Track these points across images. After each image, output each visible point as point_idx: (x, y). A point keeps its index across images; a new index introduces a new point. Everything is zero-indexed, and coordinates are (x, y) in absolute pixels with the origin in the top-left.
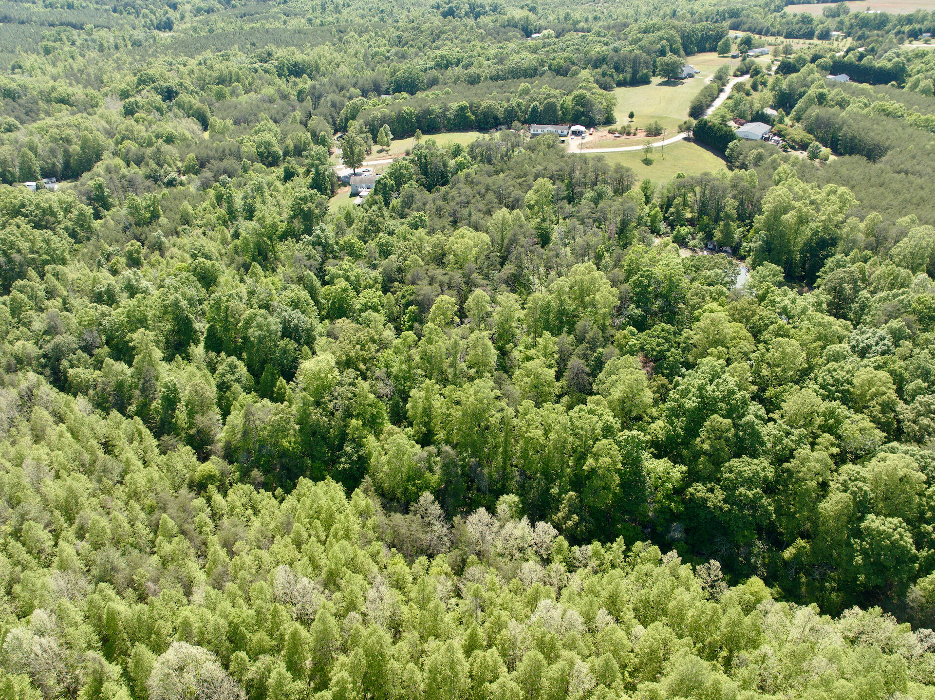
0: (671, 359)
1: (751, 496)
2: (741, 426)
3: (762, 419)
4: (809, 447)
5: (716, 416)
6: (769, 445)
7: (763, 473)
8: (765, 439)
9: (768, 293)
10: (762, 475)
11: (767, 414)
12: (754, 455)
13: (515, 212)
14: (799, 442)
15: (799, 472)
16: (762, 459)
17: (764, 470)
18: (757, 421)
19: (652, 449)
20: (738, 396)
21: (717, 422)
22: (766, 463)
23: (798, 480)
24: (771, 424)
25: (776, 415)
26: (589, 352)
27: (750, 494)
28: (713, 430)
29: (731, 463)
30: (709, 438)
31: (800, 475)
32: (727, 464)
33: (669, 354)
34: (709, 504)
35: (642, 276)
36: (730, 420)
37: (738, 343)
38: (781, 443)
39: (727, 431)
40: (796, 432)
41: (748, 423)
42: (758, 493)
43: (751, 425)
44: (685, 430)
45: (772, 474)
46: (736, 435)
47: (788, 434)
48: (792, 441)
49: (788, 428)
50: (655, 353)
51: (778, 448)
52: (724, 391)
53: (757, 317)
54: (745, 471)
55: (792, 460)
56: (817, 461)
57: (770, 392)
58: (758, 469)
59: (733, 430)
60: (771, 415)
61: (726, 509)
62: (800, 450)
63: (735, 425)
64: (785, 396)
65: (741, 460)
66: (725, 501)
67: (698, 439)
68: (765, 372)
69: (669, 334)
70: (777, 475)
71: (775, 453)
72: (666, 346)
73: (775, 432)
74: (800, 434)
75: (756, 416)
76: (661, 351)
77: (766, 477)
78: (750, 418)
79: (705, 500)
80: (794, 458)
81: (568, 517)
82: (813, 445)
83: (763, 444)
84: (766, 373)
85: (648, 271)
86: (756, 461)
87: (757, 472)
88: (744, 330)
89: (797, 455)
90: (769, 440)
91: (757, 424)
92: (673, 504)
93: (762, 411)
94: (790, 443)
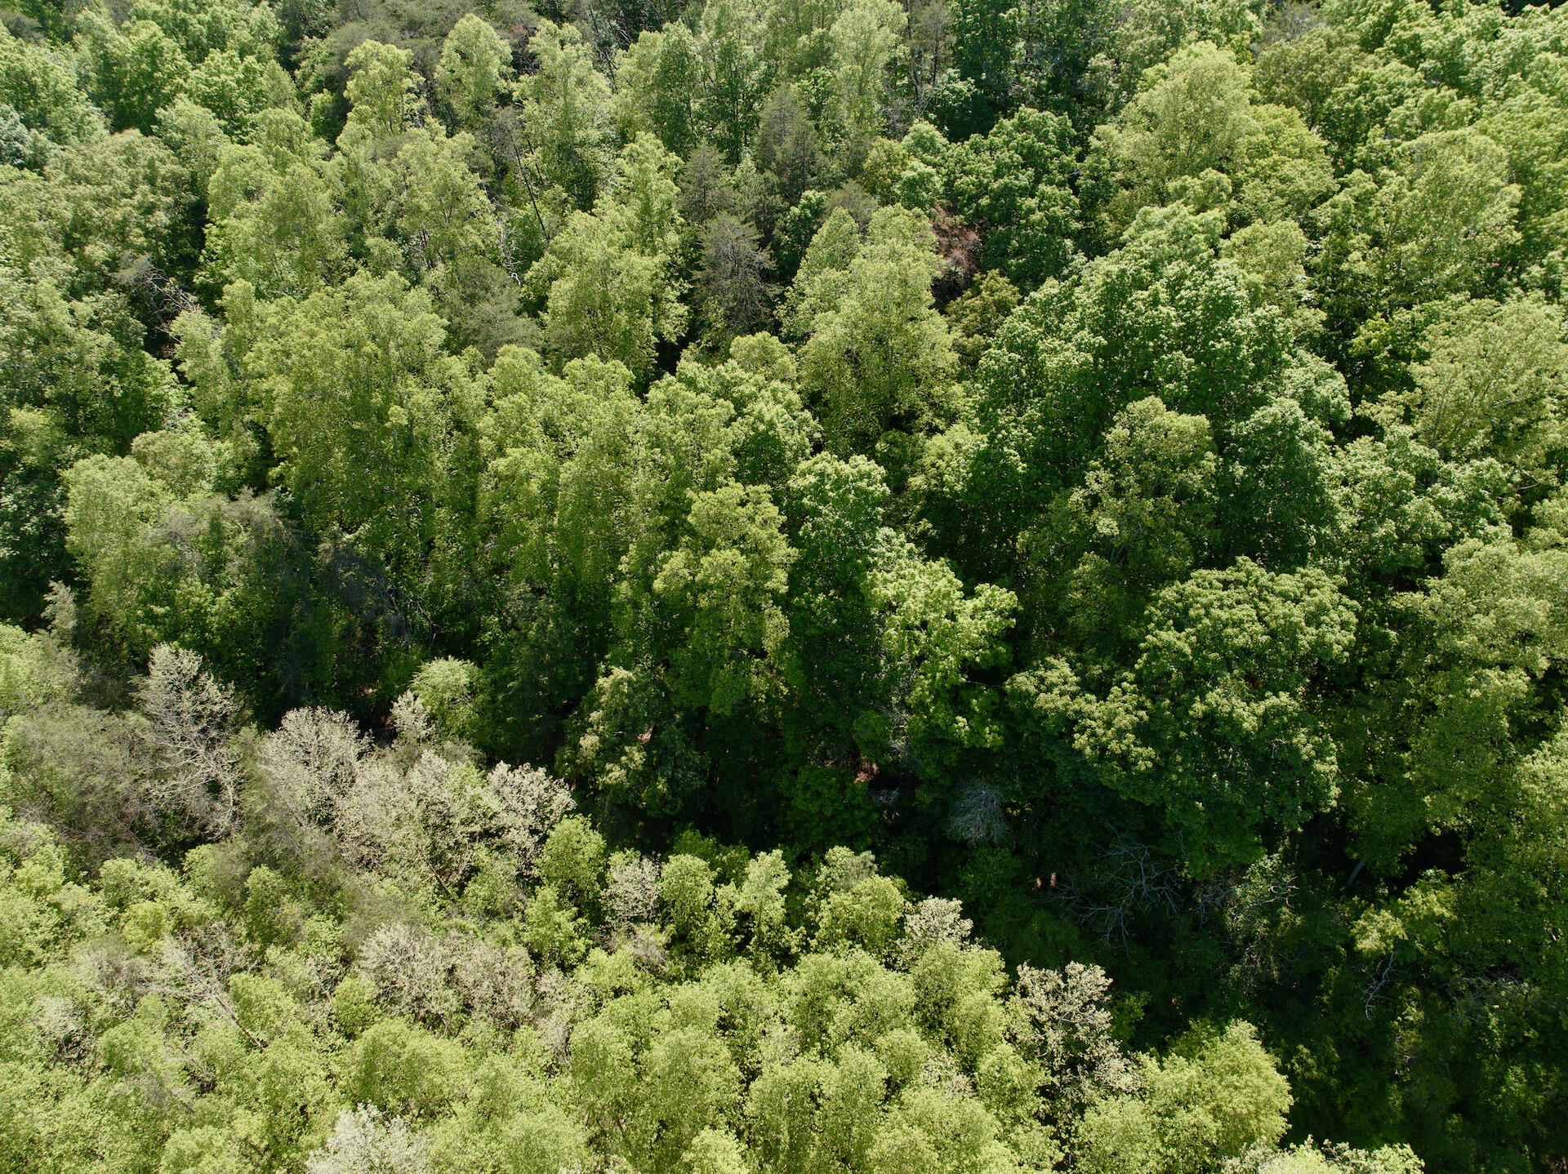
0: (1037, 216)
1: (1250, 724)
2: (1245, 441)
3: (1333, 423)
4: (1506, 530)
5: (1153, 402)
6: (1346, 520)
7: (1312, 634)
8: (1336, 495)
9: (1394, 19)
10: (1307, 638)
11: (1355, 400)
12: (1286, 557)
14: (1468, 513)
15: (1457, 629)
16: (1313, 572)
17: (1315, 617)
18: (1315, 424)
19: (925, 524)
20: (1243, 323)
21: (1154, 427)
22: (1326, 593)
23: (1451, 659)
24: (1362, 445)
25: (1382, 411)
26: (777, 200)
27: (1248, 715)
28: (1139, 455)
29: (1190, 586)
30: (1119, 490)
31: (1464, 643)
32: (1168, 593)
33: (1031, 202)
34: (1080, 740)
36: (1203, 420)
37: (1275, 167)
38: (1395, 514)
39: (1189, 461)
40: (1463, 473)
41: (1270, 430)
42: (1280, 711)
43: (1282, 438)
44: (1035, 457)
45: (1349, 637)
46: (1222, 481)
47: (1426, 478)
48: (1441, 504)
49: (1433, 454)
50: (985, 201)
51: (1381, 531)
52: (1190, 306)
53: (1352, 85)
54: (1238, 623)
55: (1432, 582)
56: (1536, 587)
57: (1370, 333)
58: (1298, 614)
59: (1210, 461)
60: (1367, 409)
61: (1142, 766)
62: (1471, 543)
63: (1221, 443)
64: (1434, 338)
65: (1229, 574)
66: (1145, 734)
67: (1077, 495)
68: (1358, 263)
69: (1043, 137)
70: (1367, 639)
71: (1367, 550)
72: (1024, 178)
73: (1377, 469)
74: (1478, 479)
75: (1307, 402)
76: (1007, 191)
77: (1320, 644)
78: (1283, 407)
79: (1070, 723)
80: (1441, 572)
81: (611, 751)
82: (1522, 524)
83: (1322, 513)
84: (1361, 268)
86: (1287, 582)
87: (1290, 627)
88: (1301, 128)
89: (1457, 564)
90: (1347, 501)
91: (1308, 438)
92: (962, 720)
93: (1335, 387)
94: (1434, 515)
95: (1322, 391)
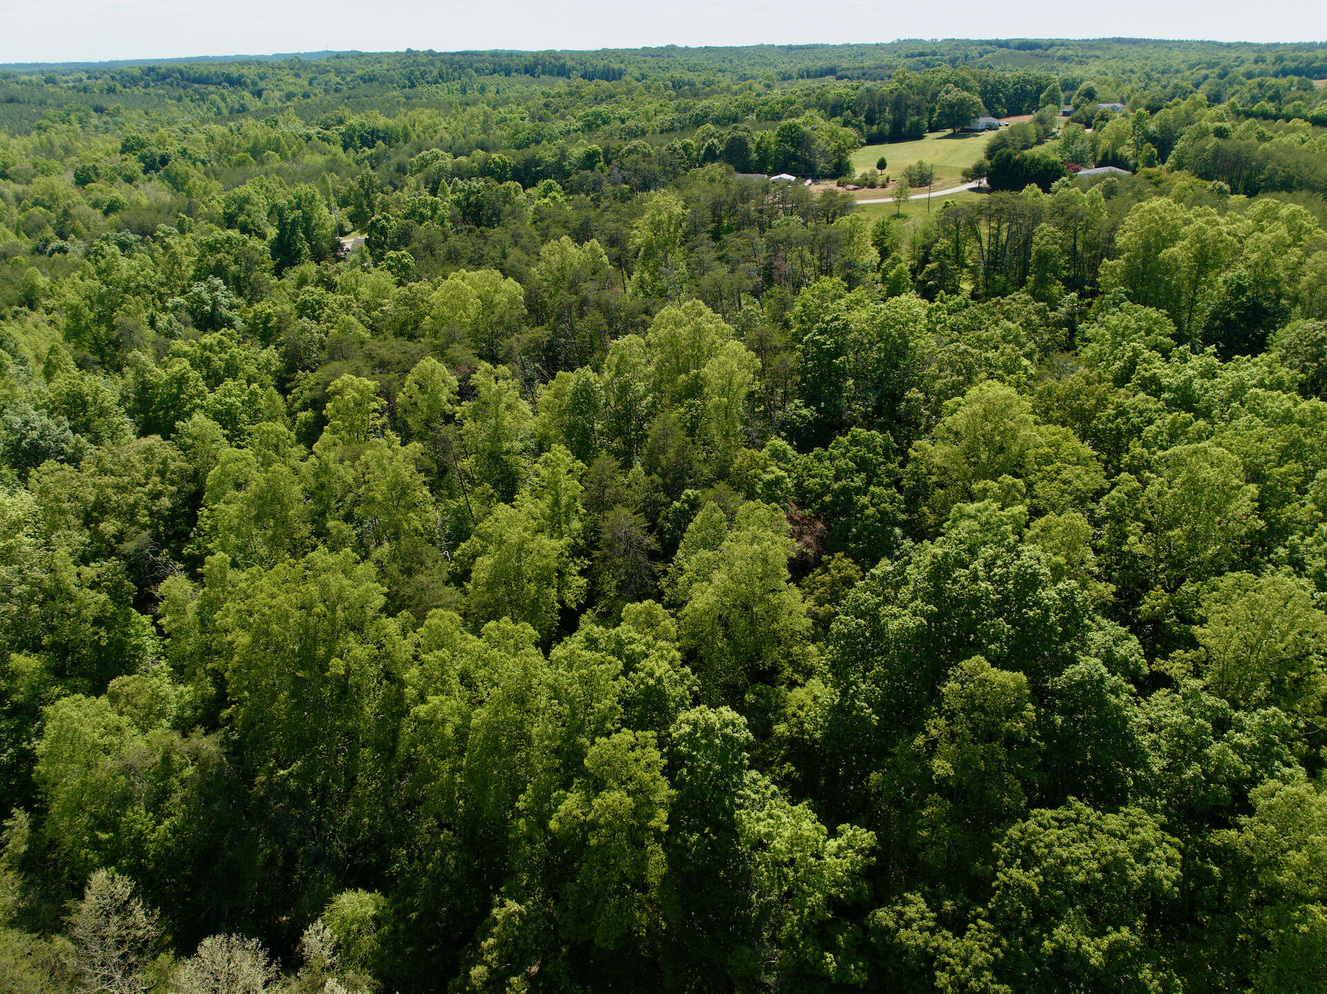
0: (870, 511)
1: (1096, 960)
2: (1060, 694)
3: (1133, 676)
4: (1301, 772)
5: (977, 660)
6: (1157, 764)
7: (1141, 869)
8: (1145, 741)
9: (1136, 364)
10: (1137, 873)
11: (1150, 658)
12: (1109, 798)
13: (587, 245)
14: (1264, 755)
16: (1135, 811)
17: (1141, 853)
18: (1117, 680)
19: (789, 767)
20: (1049, 594)
21: (983, 682)
22: (1149, 832)
23: (1274, 893)
24: (1160, 697)
25: (1175, 665)
26: (661, 497)
27: (1094, 951)
28: (972, 706)
30: (953, 736)
31: (1283, 878)
32: (1013, 832)
33: (865, 500)
34: (941, 978)
35: (821, 332)
36: (1021, 677)
37: (1058, 472)
38: (1200, 758)
39: (1014, 711)
40: (1252, 720)
41: (1080, 685)
42: (1123, 946)
43: (1091, 691)
44: (882, 708)
45: (1175, 872)
46: (1043, 726)
47: (1222, 725)
48: (1238, 748)
49: (1224, 704)
50: (828, 498)
51: (1189, 773)
52: (1002, 580)
53: (1111, 411)
54: (1077, 861)
55: (1243, 819)
57: (1153, 601)
58: (1123, 849)
59: (1030, 711)
60: (1161, 665)
62: (1272, 784)
63: (1040, 695)
64: (1210, 606)
65: (1062, 812)
66: (1001, 971)
67: (920, 740)
68: (1136, 544)
69: (872, 450)
70: (1192, 873)
71: (1179, 790)
72: (858, 481)
73: (1177, 717)
74: (1266, 726)
75: (1109, 660)
76: (845, 491)
77: (1150, 878)
78: (1088, 665)
79: (930, 960)
80: (1250, 810)
82: (1313, 766)
83: (1136, 758)
84: (1140, 549)
85: (836, 319)
86: (1113, 821)
87: (1119, 863)
88: (1075, 442)
89: (1262, 802)
90: (1155, 746)
91: (1115, 691)
92: (829, 957)
93: (1131, 648)
94: (1234, 758)
95: (1121, 651)
